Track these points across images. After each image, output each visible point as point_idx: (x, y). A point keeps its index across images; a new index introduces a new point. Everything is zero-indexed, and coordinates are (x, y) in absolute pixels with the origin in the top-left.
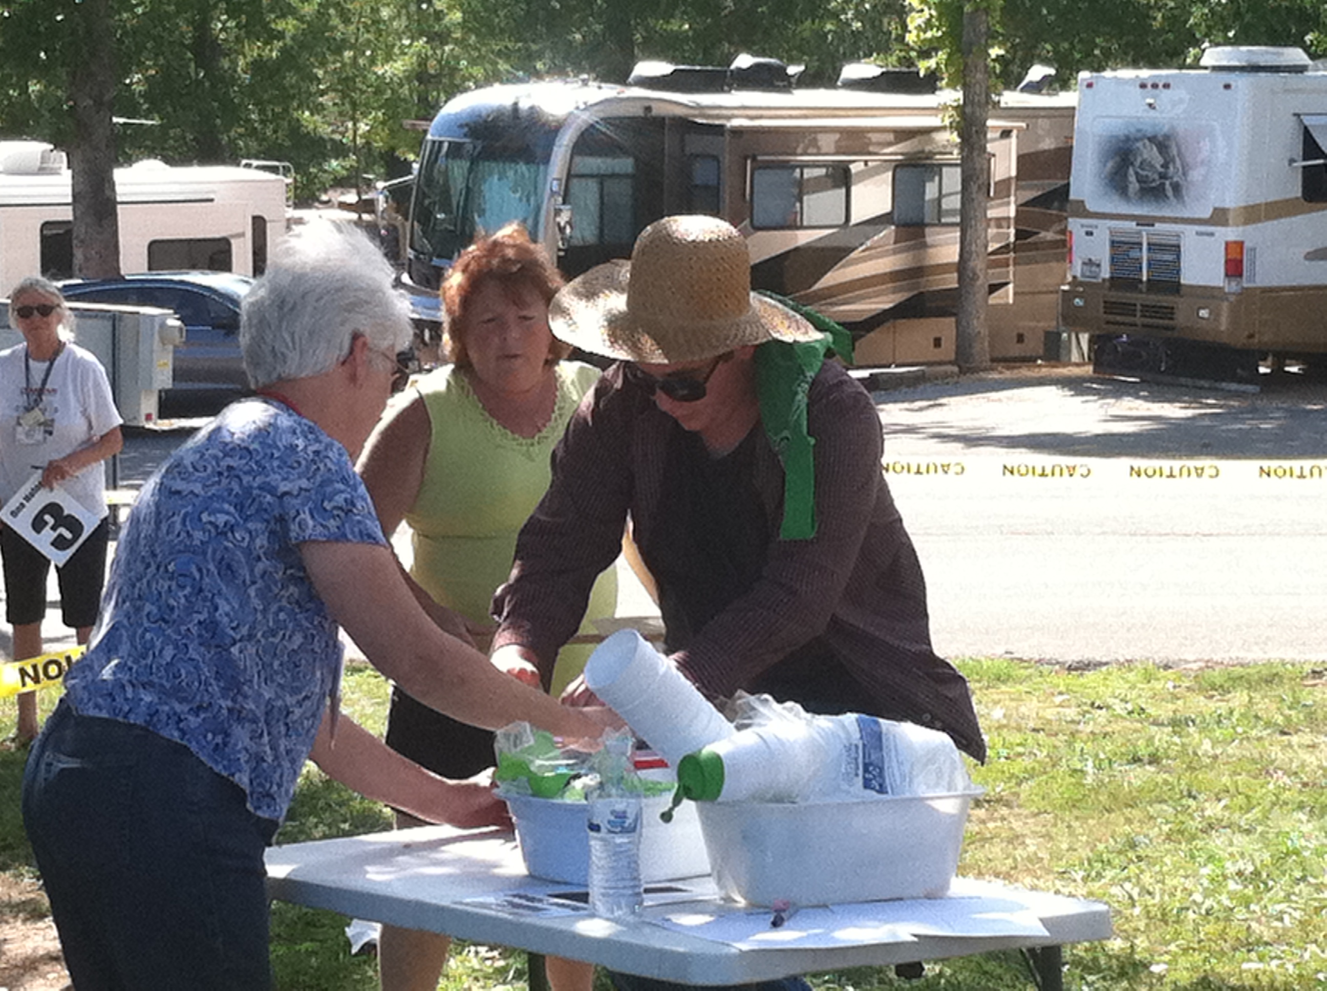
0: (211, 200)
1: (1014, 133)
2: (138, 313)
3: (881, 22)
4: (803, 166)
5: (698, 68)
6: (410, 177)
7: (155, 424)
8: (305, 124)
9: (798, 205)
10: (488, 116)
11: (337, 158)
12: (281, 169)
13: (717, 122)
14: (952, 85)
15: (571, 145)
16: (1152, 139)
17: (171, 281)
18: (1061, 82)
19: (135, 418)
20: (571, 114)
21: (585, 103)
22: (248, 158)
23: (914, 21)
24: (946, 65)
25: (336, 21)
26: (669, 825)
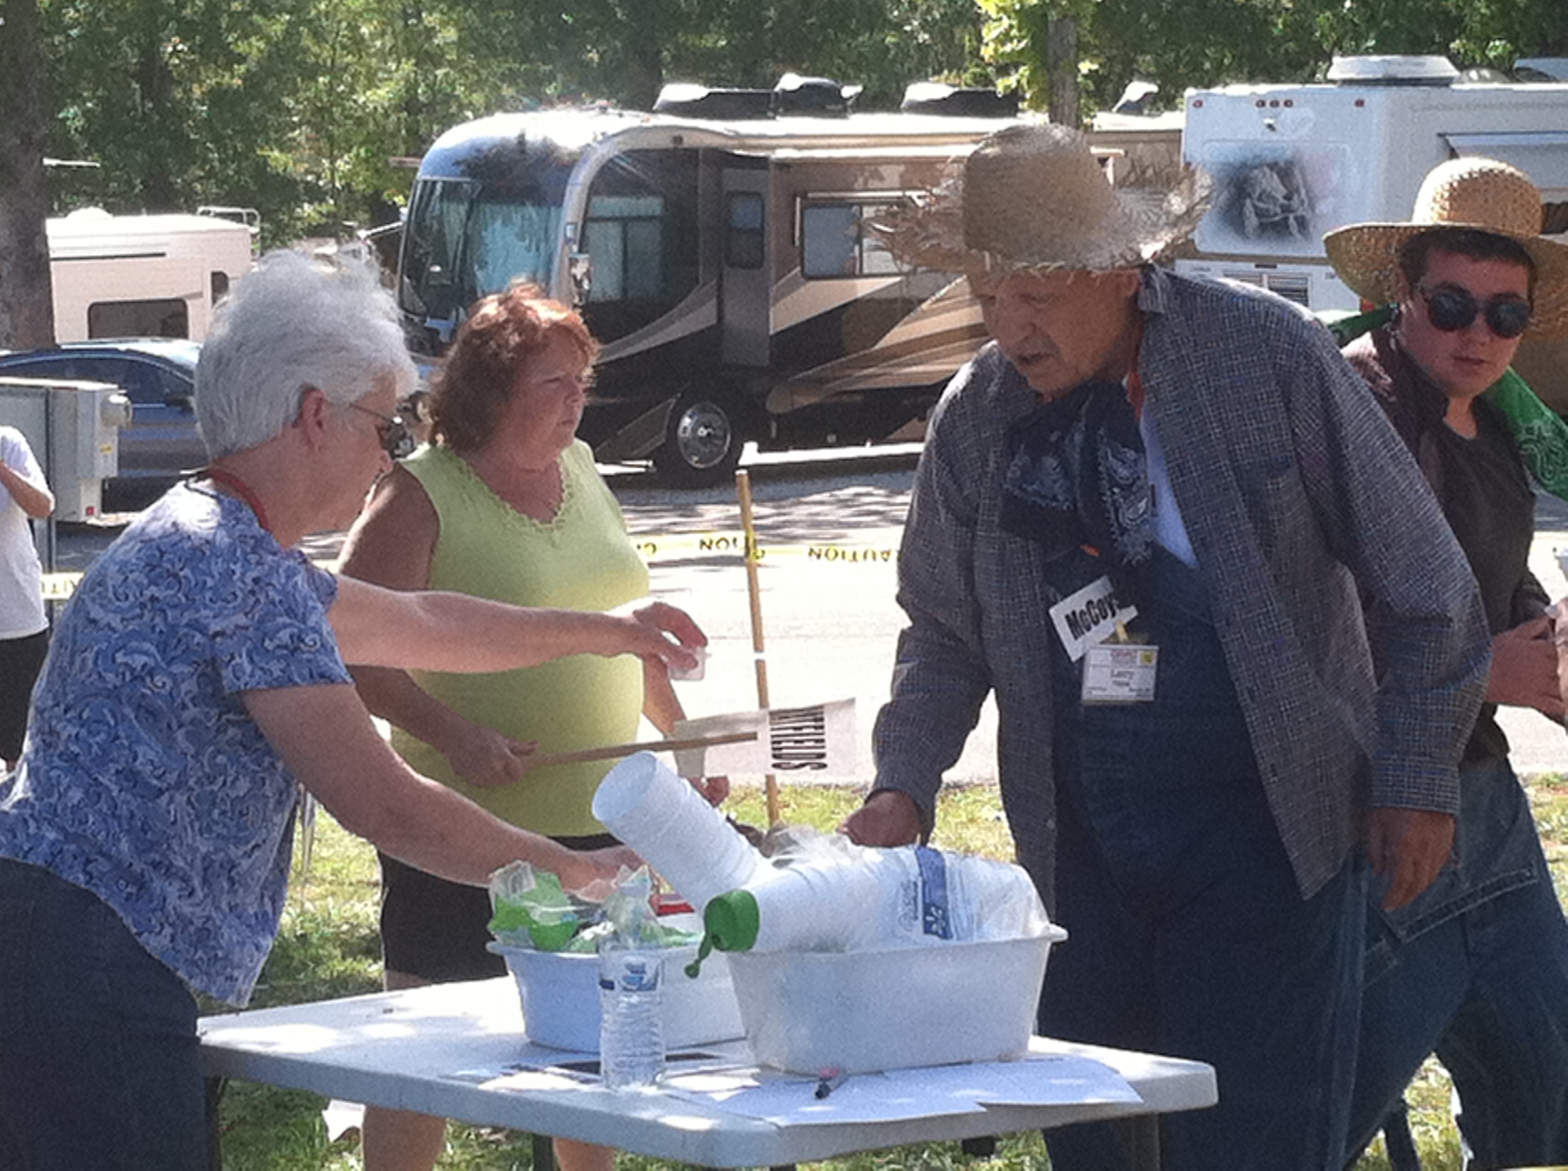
0: (162, 255)
1: (1110, 162)
2: (75, 389)
3: (952, 33)
4: (862, 203)
5: (736, 90)
6: (400, 224)
7: (98, 518)
8: (273, 164)
9: (857, 248)
10: (490, 150)
11: (311, 202)
12: (245, 218)
13: (762, 154)
14: (1036, 107)
15: (588, 183)
16: (1273, 166)
17: (117, 351)
18: (1165, 100)
19: (74, 513)
20: (589, 145)
21: (603, 134)
22: (207, 204)
23: (990, 33)
24: (1028, 83)
25: (307, 41)
26: (693, 981)
